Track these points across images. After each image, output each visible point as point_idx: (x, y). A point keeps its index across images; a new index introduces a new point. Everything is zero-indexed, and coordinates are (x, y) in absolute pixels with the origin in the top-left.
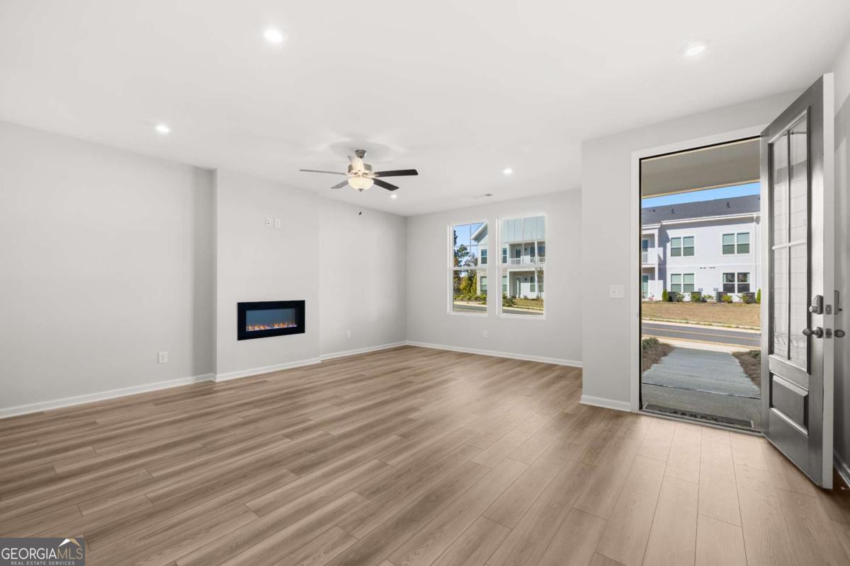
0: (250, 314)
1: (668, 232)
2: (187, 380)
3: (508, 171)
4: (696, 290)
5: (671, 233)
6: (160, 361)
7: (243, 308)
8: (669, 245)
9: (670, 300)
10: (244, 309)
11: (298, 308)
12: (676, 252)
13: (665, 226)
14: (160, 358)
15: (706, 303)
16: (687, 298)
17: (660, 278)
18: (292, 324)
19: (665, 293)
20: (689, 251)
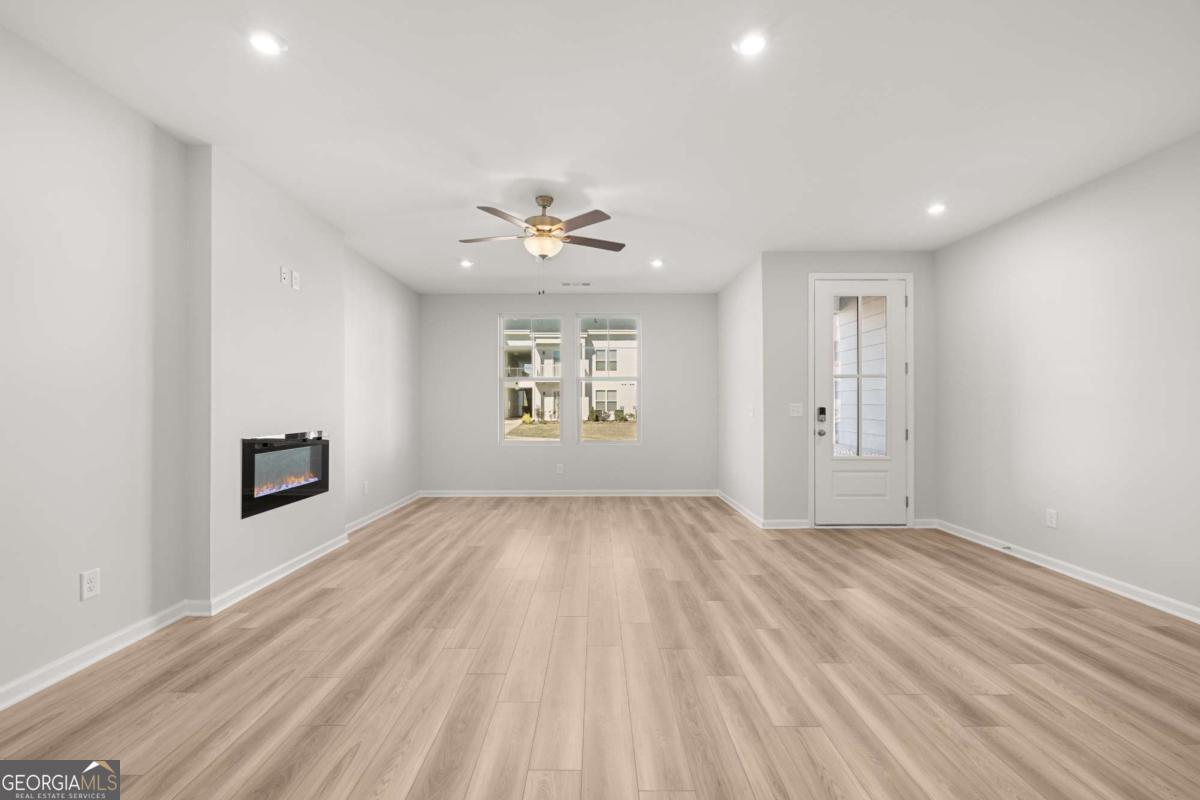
1: (594, 342)
3: (657, 264)
4: (618, 408)
5: (597, 344)
6: (86, 595)
7: (251, 449)
8: (594, 357)
9: (597, 420)
12: (600, 366)
13: (591, 335)
14: (86, 587)
15: (626, 423)
16: (612, 418)
17: (586, 396)
19: (591, 411)
20: (613, 366)
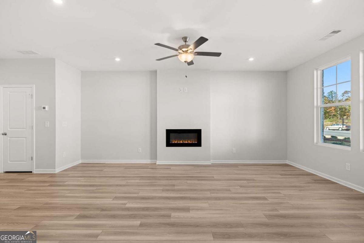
0: (172, 135)
2: (148, 161)
10: (169, 132)
11: (198, 133)
14: (139, 150)
18: (195, 141)
